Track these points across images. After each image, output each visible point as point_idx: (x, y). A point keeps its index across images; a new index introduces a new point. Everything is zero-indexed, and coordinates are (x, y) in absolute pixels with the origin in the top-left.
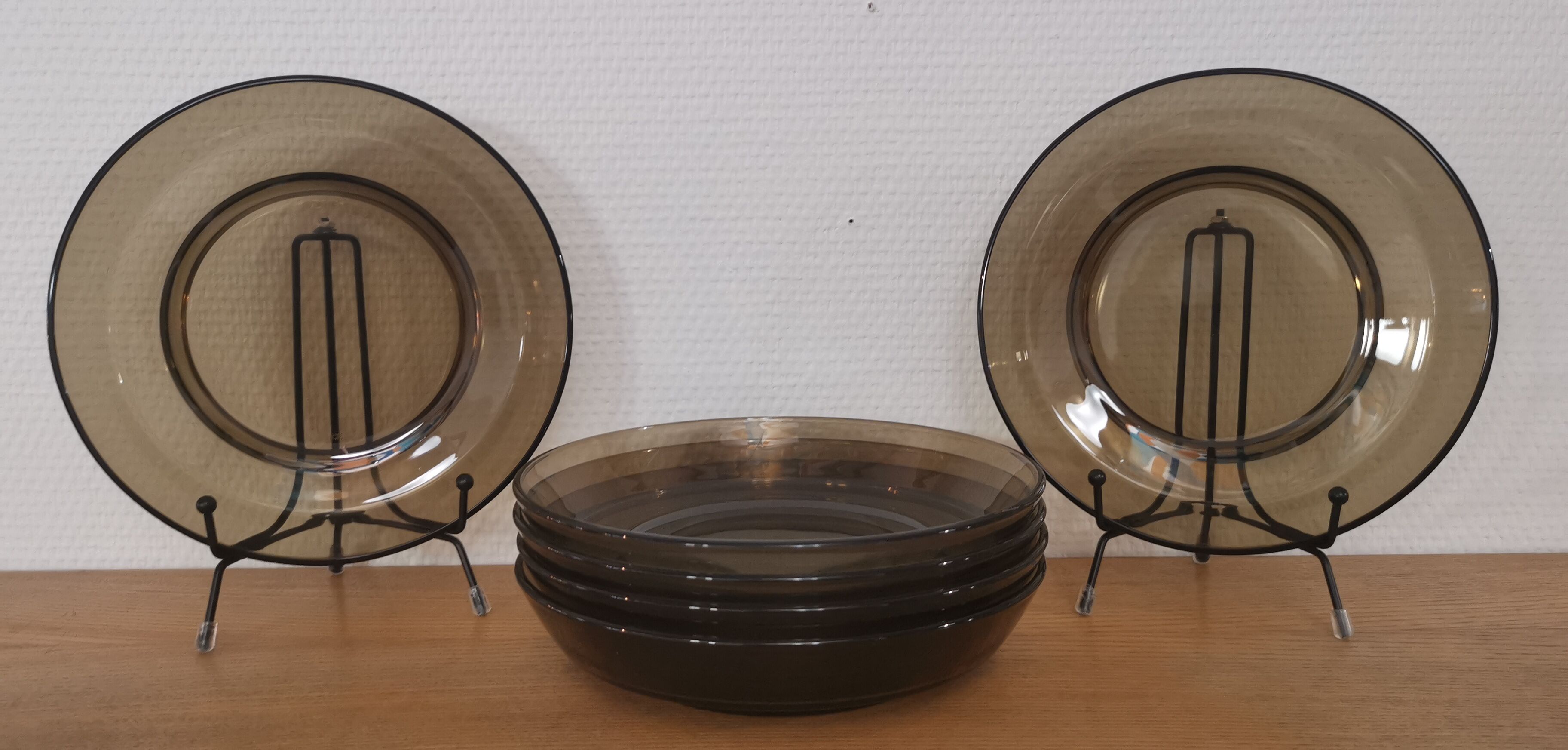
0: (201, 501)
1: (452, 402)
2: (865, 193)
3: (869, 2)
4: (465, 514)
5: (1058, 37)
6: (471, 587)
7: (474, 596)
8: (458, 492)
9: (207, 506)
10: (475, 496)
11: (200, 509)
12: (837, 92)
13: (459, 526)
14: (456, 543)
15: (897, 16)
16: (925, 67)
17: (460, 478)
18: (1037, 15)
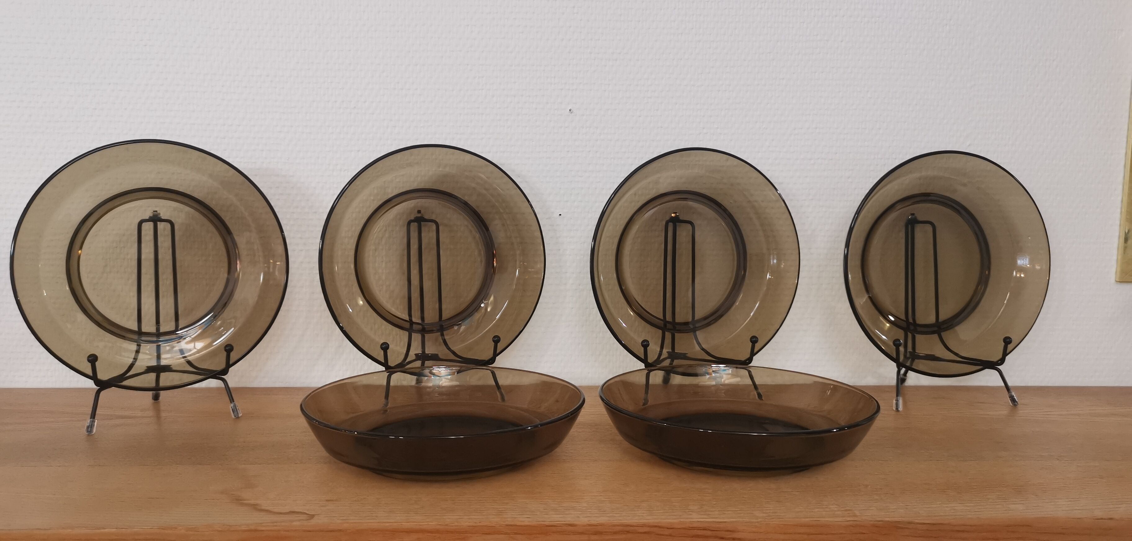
0: (89, 356)
1: (226, 303)
2: (567, 201)
3: (570, 109)
4: (229, 365)
5: (662, 127)
6: (231, 403)
7: (233, 408)
8: (225, 353)
9: (93, 359)
10: (234, 356)
11: (89, 361)
12: (554, 152)
13: (225, 371)
14: (224, 380)
15: (583, 115)
16: (597, 140)
17: (226, 346)
18: (651, 116)
